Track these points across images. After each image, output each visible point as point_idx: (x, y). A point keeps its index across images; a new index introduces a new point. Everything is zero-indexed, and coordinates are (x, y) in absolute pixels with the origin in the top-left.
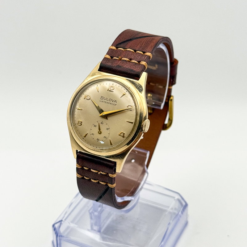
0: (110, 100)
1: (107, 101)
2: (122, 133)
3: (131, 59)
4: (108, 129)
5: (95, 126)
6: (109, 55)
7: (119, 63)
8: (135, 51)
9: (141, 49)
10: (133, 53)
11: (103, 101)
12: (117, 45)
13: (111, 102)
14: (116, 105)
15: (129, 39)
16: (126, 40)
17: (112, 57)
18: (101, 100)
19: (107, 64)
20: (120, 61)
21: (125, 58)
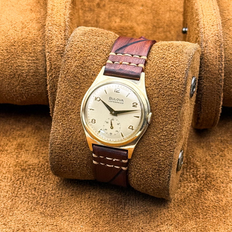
0: (118, 100)
1: (115, 101)
2: (130, 126)
3: (130, 63)
4: (118, 124)
5: (107, 123)
6: (111, 60)
7: (121, 67)
8: (132, 55)
9: (137, 53)
10: (131, 57)
11: (111, 101)
12: (115, 51)
13: (119, 101)
14: (123, 103)
15: (125, 45)
16: (122, 46)
17: (113, 62)
18: (110, 100)
19: (111, 68)
20: (121, 65)
21: (125, 62)
